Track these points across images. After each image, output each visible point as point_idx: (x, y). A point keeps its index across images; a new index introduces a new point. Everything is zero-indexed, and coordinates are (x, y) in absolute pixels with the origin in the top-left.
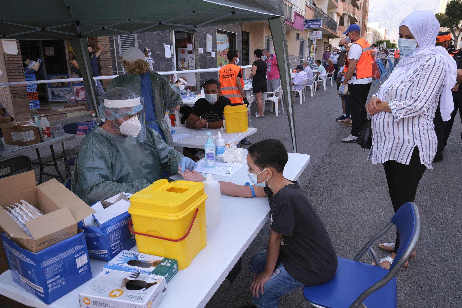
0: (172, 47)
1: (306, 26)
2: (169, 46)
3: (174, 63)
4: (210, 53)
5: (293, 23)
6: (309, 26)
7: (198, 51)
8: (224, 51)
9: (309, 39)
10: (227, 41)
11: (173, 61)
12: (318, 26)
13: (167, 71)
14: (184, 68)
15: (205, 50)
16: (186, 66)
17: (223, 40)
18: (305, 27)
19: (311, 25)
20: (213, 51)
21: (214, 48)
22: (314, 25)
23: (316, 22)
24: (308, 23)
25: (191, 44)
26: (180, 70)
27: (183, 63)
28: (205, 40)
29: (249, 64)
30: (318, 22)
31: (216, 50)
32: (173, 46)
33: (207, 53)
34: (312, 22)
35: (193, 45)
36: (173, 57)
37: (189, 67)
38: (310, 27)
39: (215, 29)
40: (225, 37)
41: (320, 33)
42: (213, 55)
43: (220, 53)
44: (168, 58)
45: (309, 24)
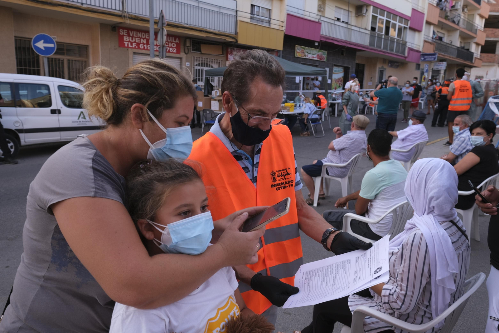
1: (423, 59)
3: (300, 86)
4: (327, 80)
5: (406, 58)
6: (425, 59)
8: (339, 79)
9: (433, 69)
10: (342, 72)
11: (300, 85)
12: (433, 59)
13: (295, 90)
14: (307, 89)
15: (323, 78)
16: (309, 88)
17: (339, 71)
18: (421, 60)
19: (428, 58)
20: (330, 79)
21: (330, 77)
24: (424, 56)
26: (305, 90)
27: (307, 86)
29: (363, 88)
30: (433, 56)
31: (332, 79)
33: (325, 80)
36: (301, 82)
37: (311, 89)
39: (333, 64)
40: (341, 70)
41: (444, 64)
42: (329, 81)
43: (335, 80)
44: (297, 83)
45: (426, 57)
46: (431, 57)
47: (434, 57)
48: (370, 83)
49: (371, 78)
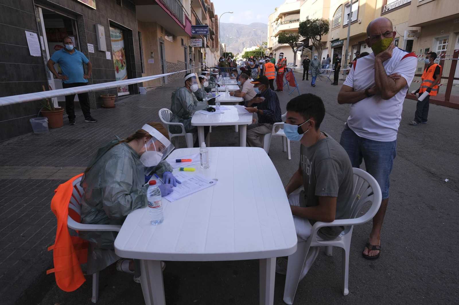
0: (41, 37)
1: (194, 32)
2: (35, 35)
4: (104, 52)
5: (184, 27)
6: (196, 32)
7: (87, 49)
8: (119, 52)
9: (189, 46)
10: (121, 38)
12: (205, 32)
15: (97, 48)
17: (116, 37)
18: (192, 33)
19: (199, 31)
20: (108, 50)
21: (109, 47)
22: (201, 31)
23: (203, 28)
24: (195, 28)
25: (74, 38)
28: (96, 33)
30: (205, 28)
31: (111, 50)
32: (43, 36)
33: (101, 53)
34: (199, 28)
35: (76, 39)
36: (45, 56)
38: (198, 33)
39: (107, 20)
40: (118, 33)
41: (200, 41)
42: (108, 56)
44: (37, 57)
45: (197, 30)
46: (202, 30)
47: (206, 30)
48: (151, 61)
49: (152, 53)
